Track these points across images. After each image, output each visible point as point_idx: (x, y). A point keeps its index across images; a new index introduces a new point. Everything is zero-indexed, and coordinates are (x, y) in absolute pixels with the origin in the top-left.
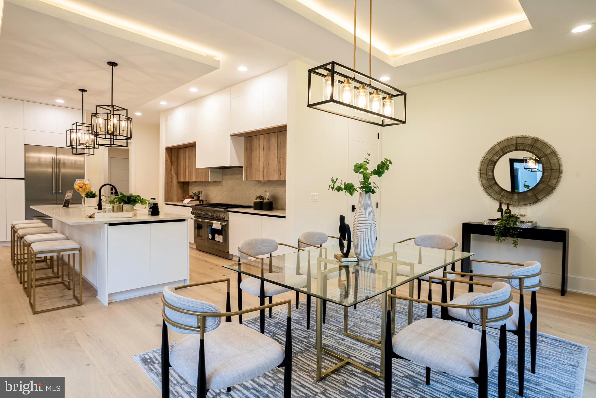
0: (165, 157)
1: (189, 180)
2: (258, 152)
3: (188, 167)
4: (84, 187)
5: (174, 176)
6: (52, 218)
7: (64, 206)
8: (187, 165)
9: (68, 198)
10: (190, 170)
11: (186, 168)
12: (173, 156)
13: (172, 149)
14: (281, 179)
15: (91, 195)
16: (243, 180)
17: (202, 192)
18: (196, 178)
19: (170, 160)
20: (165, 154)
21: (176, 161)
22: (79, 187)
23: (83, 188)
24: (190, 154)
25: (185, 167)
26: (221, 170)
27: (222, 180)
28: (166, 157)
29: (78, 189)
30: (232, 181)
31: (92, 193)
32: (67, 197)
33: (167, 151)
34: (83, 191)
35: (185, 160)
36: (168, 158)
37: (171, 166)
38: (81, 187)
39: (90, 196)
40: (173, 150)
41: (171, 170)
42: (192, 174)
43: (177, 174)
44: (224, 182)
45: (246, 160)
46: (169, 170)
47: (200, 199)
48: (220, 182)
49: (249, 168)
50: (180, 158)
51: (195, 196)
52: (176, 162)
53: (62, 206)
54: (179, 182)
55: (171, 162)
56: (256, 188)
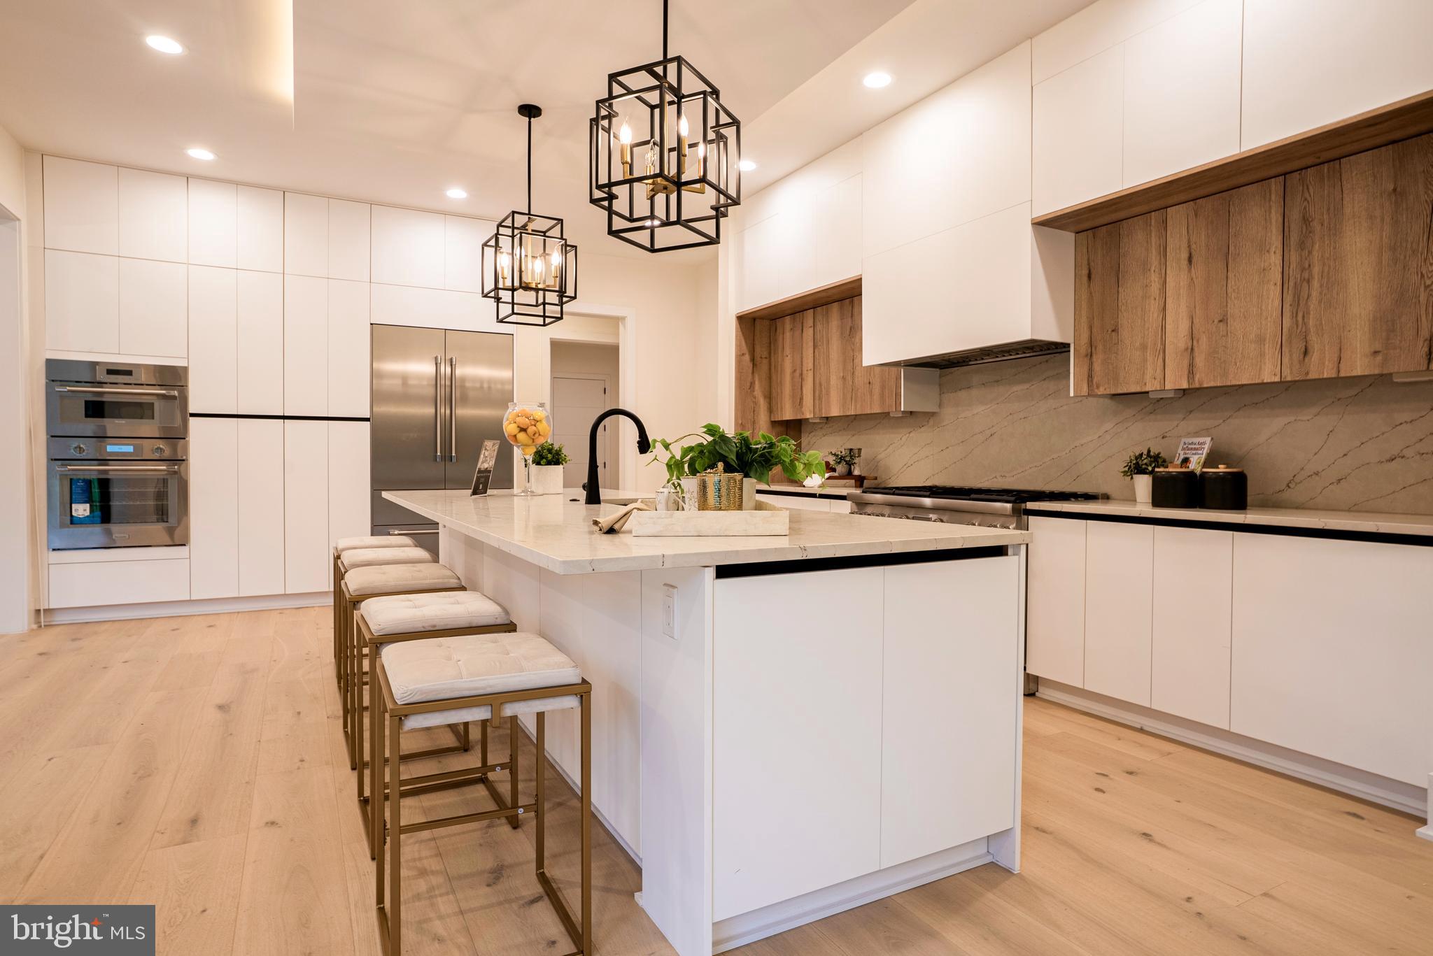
0: (736, 345)
1: (817, 410)
2: (1154, 278)
3: (811, 373)
4: (531, 430)
5: (762, 402)
6: (435, 524)
7: (474, 493)
8: (808, 363)
9: (486, 465)
10: (817, 382)
11: (801, 374)
12: (757, 342)
13: (754, 319)
14: (1307, 373)
15: (550, 456)
16: (1072, 394)
17: (860, 450)
18: (843, 405)
19: (749, 352)
20: (736, 336)
21: (766, 358)
22: (518, 430)
23: (529, 430)
24: (819, 327)
25: (798, 372)
26: (936, 372)
27: (940, 406)
28: (738, 346)
29: (515, 436)
30: (983, 408)
31: (552, 449)
32: (483, 462)
33: (741, 328)
34: (531, 442)
35: (798, 348)
36: (745, 349)
37: (753, 372)
38: (523, 430)
39: (546, 458)
40: (757, 322)
41: (752, 384)
42: (828, 394)
43: (769, 397)
44: (948, 413)
45: (1084, 319)
46: (748, 384)
47: (856, 472)
48: (933, 414)
49: (1100, 347)
50: (780, 347)
51: (839, 463)
52: (765, 361)
53: (470, 491)
54: (775, 421)
55: (753, 360)
56: (1108, 426)
